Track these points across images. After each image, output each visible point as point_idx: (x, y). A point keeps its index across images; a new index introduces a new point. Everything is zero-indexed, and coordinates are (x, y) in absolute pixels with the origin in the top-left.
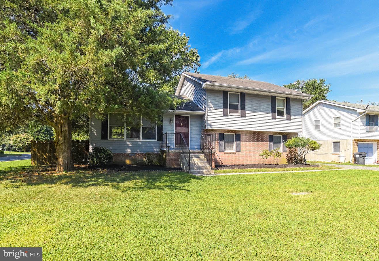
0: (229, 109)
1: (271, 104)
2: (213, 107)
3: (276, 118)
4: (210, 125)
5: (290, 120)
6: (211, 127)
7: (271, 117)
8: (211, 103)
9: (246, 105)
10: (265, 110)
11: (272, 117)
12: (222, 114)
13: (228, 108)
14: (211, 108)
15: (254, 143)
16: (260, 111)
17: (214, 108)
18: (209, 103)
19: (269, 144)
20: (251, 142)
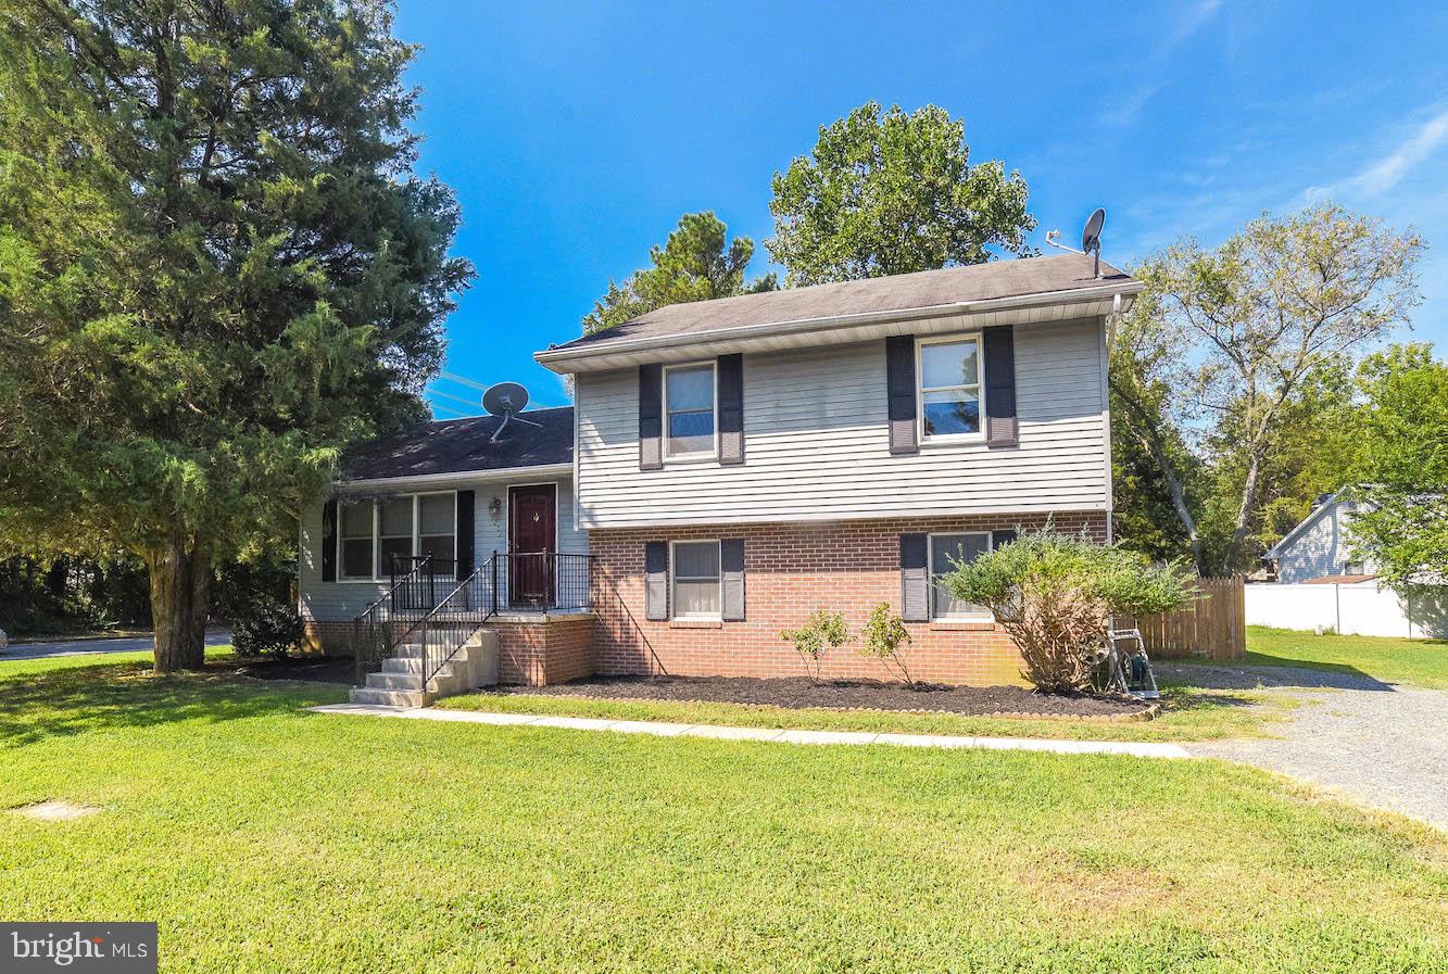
0: (664, 438)
1: (884, 379)
2: (599, 439)
3: (919, 443)
4: (591, 516)
5: (1013, 444)
6: (594, 522)
7: (887, 447)
8: (592, 427)
9: (746, 408)
10: (850, 412)
11: (891, 443)
12: (637, 463)
13: (659, 434)
14: (593, 447)
15: (816, 575)
16: (824, 423)
17: (606, 443)
18: (585, 428)
19: (904, 579)
20: (802, 576)
